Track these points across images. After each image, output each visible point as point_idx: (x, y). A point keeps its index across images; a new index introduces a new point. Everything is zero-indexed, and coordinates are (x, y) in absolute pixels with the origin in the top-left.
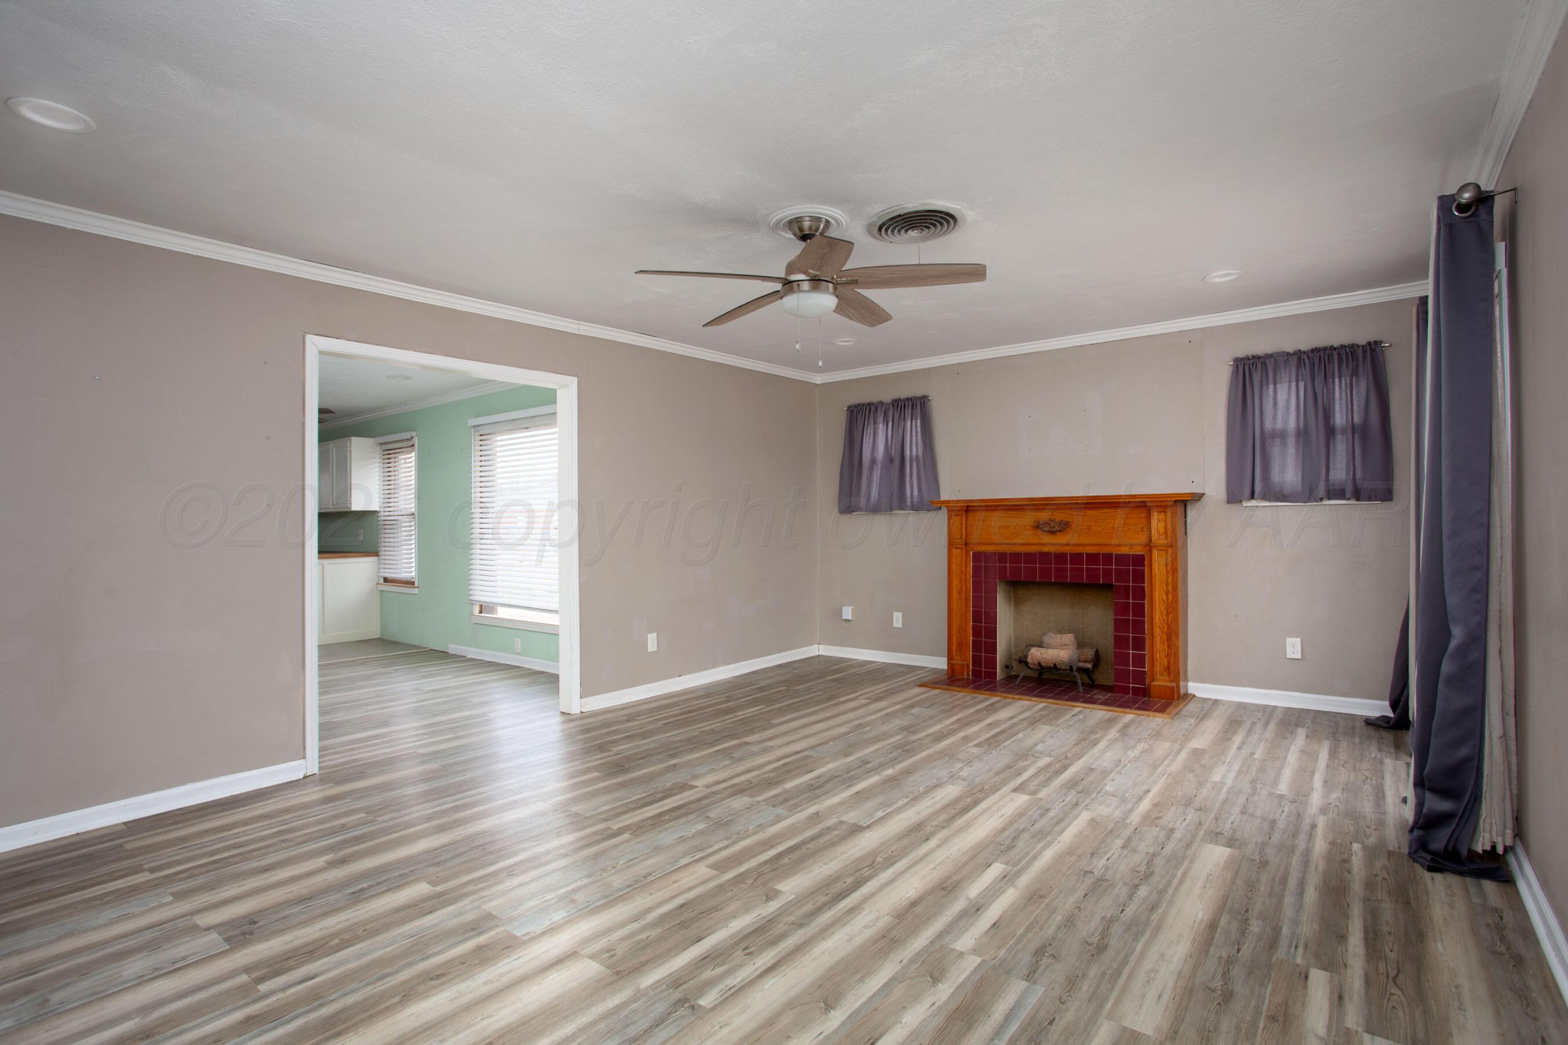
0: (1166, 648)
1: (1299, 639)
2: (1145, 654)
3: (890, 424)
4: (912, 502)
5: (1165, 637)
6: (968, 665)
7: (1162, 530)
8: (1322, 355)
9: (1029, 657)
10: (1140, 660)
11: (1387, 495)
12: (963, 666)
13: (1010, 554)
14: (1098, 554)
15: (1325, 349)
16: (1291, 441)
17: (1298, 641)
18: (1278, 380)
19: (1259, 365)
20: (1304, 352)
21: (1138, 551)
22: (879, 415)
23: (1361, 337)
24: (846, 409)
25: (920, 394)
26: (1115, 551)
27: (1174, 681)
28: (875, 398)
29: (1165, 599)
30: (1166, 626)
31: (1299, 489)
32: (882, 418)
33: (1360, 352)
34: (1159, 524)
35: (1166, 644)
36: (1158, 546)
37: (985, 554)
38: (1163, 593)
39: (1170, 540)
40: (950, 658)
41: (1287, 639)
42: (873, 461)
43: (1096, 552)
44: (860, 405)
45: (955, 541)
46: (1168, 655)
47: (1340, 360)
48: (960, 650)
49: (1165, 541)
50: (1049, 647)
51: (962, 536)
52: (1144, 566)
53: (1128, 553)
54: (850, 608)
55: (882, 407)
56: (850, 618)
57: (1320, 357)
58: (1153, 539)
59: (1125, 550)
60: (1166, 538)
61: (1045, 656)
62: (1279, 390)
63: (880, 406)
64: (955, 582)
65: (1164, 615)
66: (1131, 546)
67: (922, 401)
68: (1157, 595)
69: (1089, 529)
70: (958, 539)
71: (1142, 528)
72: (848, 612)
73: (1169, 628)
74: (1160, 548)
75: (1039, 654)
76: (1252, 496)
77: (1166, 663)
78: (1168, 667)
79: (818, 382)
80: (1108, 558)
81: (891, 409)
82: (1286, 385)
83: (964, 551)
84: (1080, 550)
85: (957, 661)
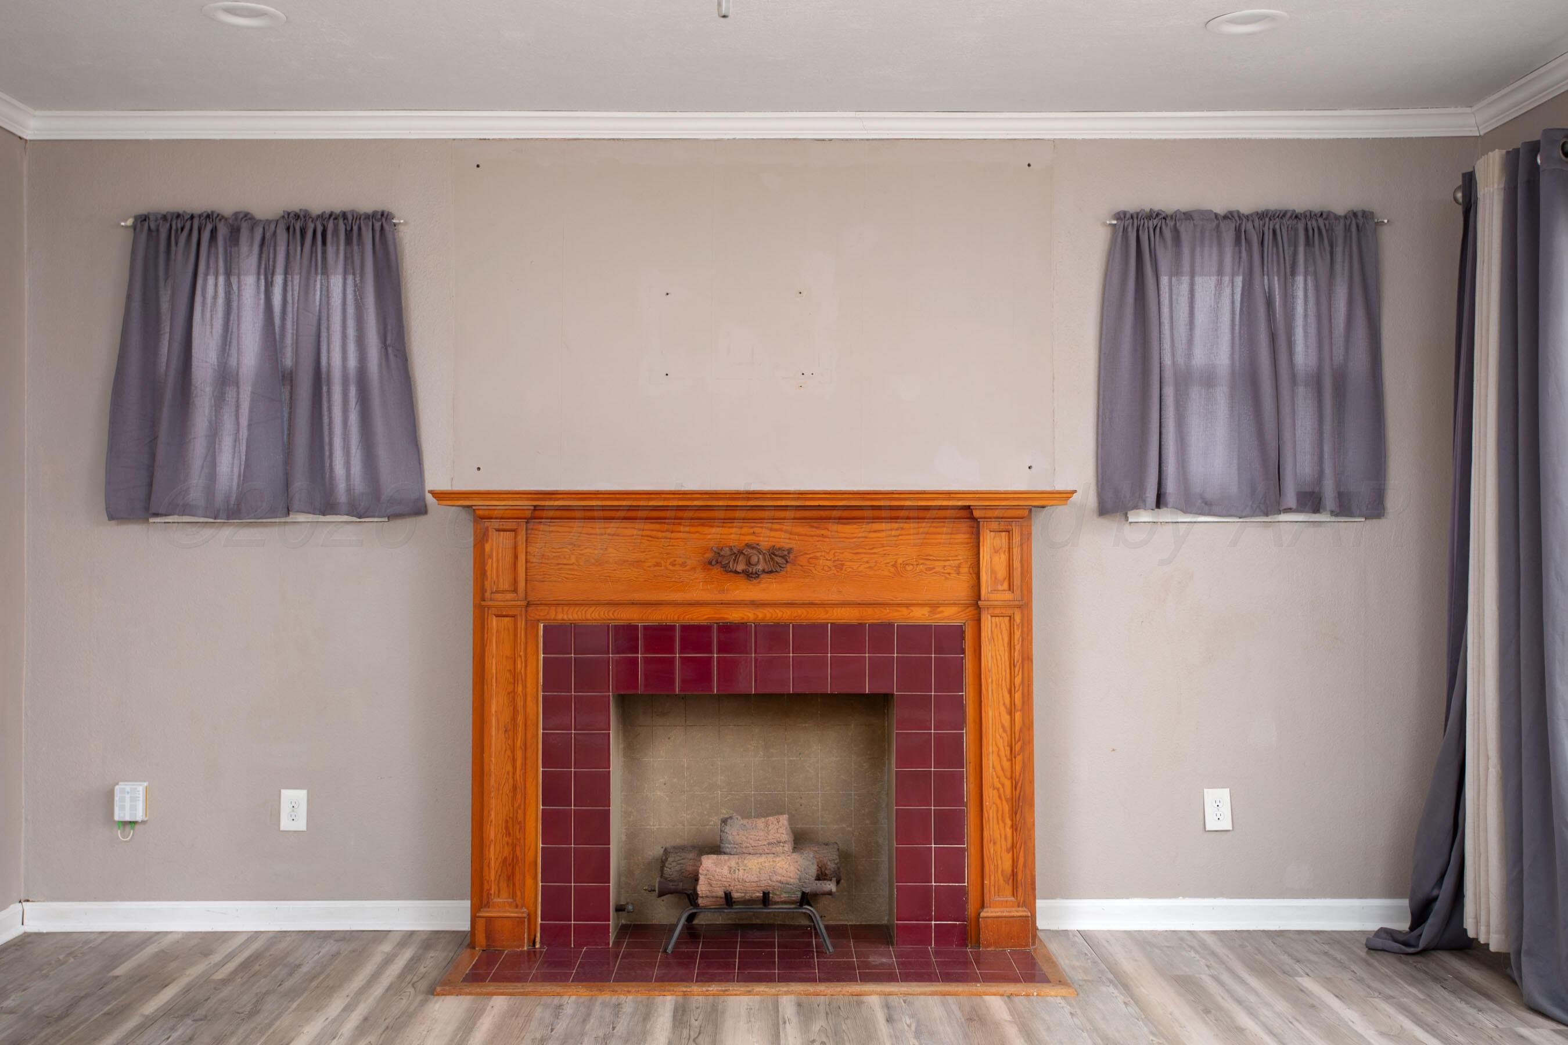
0: (1009, 831)
1: (1227, 791)
2: (963, 850)
3: (279, 279)
4: (349, 490)
5: (1007, 808)
6: (531, 917)
7: (1002, 572)
8: (1277, 227)
9: (702, 879)
10: (953, 868)
11: (1376, 509)
12: (520, 921)
13: (646, 628)
14: (861, 626)
15: (1282, 215)
16: (1221, 394)
17: (1224, 794)
18: (1198, 269)
19: (1168, 233)
20: (1247, 217)
21: (950, 616)
22: (244, 248)
23: (1340, 202)
24: (130, 222)
25: (366, 204)
26: (899, 617)
27: (1024, 905)
28: (227, 204)
29: (1007, 724)
30: (1008, 783)
31: (1234, 490)
32: (253, 260)
33: (1339, 229)
34: (996, 559)
35: (1009, 822)
36: (995, 607)
37: (578, 630)
38: (1002, 709)
39: (1018, 592)
40: (480, 899)
41: (1206, 790)
42: (226, 378)
43: (854, 622)
44: (178, 216)
45: (498, 596)
46: (1013, 846)
47: (1308, 243)
48: (511, 878)
49: (1008, 596)
50: (742, 852)
51: (515, 581)
52: (963, 652)
53: (928, 622)
54: (141, 788)
55: (252, 229)
56: (139, 816)
57: (1274, 231)
58: (983, 592)
59: (920, 616)
60: (1011, 588)
61: (741, 874)
62: (1198, 287)
63: (245, 227)
64: (496, 705)
65: (1004, 759)
66: (934, 606)
67: (378, 225)
68: (990, 713)
69: (840, 567)
70: (503, 592)
71: (959, 567)
72: (133, 799)
73: (1014, 787)
74: (997, 611)
75: (725, 871)
76: (1160, 502)
77: (1007, 866)
78: (1014, 874)
79: (28, 135)
80: (882, 634)
81: (282, 236)
82: (1212, 280)
83: (521, 624)
84: (819, 616)
85: (502, 908)
